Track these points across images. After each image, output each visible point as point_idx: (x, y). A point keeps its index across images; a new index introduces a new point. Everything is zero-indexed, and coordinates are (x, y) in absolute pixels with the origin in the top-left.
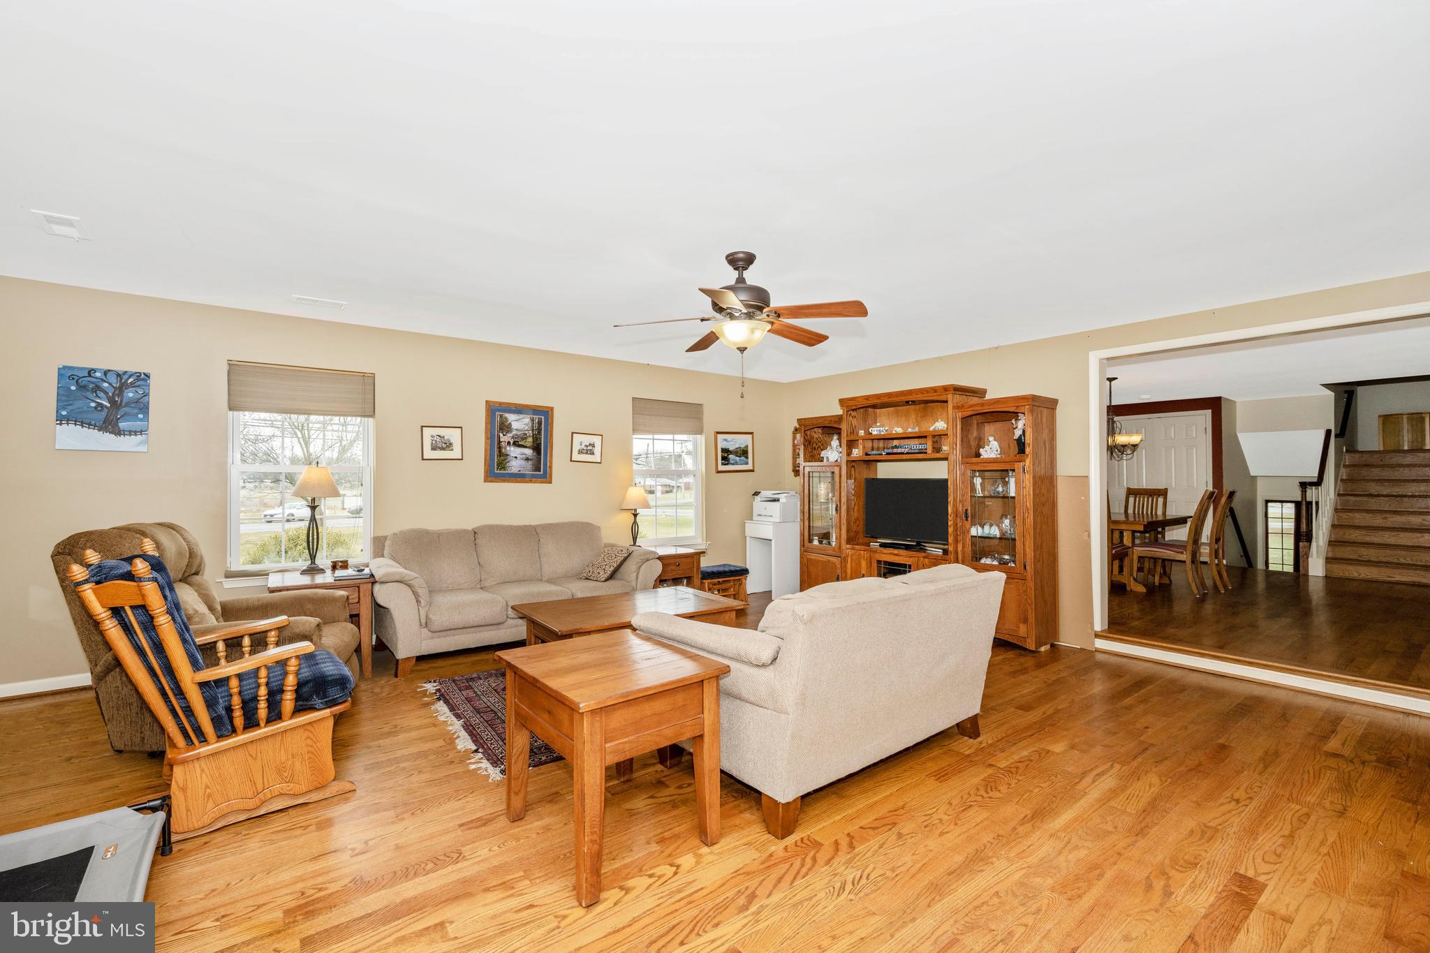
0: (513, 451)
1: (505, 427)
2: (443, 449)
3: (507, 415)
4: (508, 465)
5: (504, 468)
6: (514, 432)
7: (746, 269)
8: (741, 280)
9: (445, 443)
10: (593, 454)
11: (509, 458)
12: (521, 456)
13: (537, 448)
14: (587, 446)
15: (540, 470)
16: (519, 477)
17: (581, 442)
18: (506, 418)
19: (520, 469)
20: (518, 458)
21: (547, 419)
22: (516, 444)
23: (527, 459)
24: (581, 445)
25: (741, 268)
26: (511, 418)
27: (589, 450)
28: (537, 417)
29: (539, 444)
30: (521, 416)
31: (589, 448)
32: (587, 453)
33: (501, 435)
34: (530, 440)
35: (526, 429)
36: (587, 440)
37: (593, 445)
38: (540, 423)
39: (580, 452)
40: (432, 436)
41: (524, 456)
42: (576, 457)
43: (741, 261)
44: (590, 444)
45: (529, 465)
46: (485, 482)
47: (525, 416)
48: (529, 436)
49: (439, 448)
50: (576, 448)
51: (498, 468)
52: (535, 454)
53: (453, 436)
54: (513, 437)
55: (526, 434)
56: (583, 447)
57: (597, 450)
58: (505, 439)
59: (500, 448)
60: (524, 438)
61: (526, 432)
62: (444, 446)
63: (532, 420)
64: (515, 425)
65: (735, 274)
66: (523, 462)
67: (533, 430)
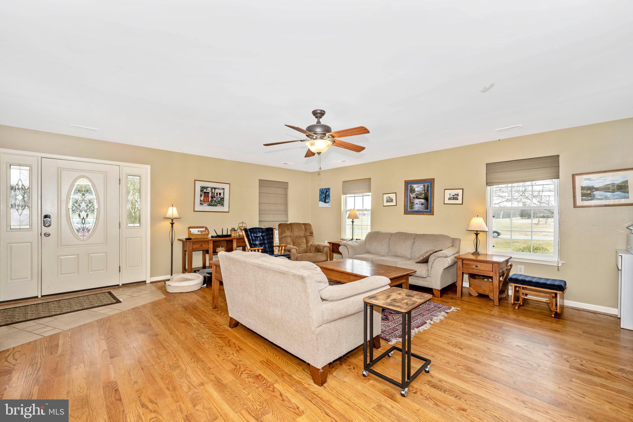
0: (417, 201)
1: (412, 191)
2: (390, 202)
3: (413, 185)
4: (414, 207)
5: (412, 208)
6: (416, 192)
7: (321, 118)
8: (319, 122)
9: (391, 200)
10: (458, 199)
11: (414, 204)
12: (419, 203)
13: (426, 199)
14: (454, 196)
15: (428, 209)
16: (418, 212)
17: (450, 194)
18: (413, 187)
19: (419, 209)
20: (418, 204)
21: (431, 184)
22: (417, 198)
23: (422, 204)
24: (450, 195)
25: (319, 117)
26: (415, 186)
27: (455, 198)
28: (427, 184)
29: (427, 198)
30: (419, 185)
31: (455, 196)
32: (454, 199)
33: (411, 194)
34: (423, 195)
35: (421, 190)
36: (454, 192)
37: (458, 195)
38: (428, 187)
39: (450, 199)
40: (387, 197)
41: (421, 203)
42: (447, 201)
43: (319, 114)
44: (455, 195)
45: (423, 206)
46: (404, 214)
47: (421, 184)
48: (423, 194)
49: (389, 201)
50: (447, 196)
51: (409, 209)
52: (426, 201)
53: (393, 196)
54: (416, 195)
55: (421, 193)
56: (451, 196)
57: (460, 197)
58: (413, 195)
59: (410, 200)
60: (421, 194)
61: (422, 192)
62: (390, 200)
63: (424, 186)
64: (416, 189)
65: (316, 120)
66: (420, 206)
67: (424, 191)
